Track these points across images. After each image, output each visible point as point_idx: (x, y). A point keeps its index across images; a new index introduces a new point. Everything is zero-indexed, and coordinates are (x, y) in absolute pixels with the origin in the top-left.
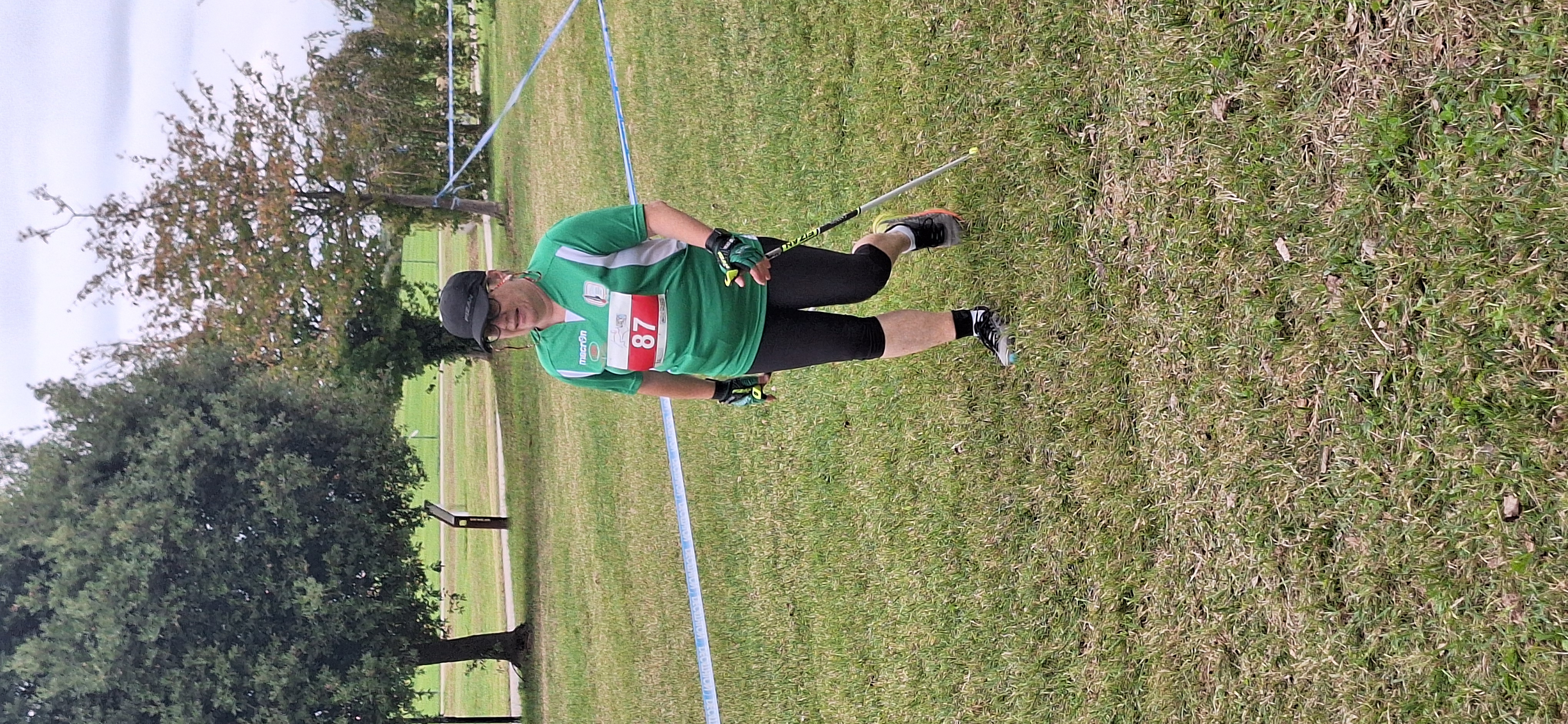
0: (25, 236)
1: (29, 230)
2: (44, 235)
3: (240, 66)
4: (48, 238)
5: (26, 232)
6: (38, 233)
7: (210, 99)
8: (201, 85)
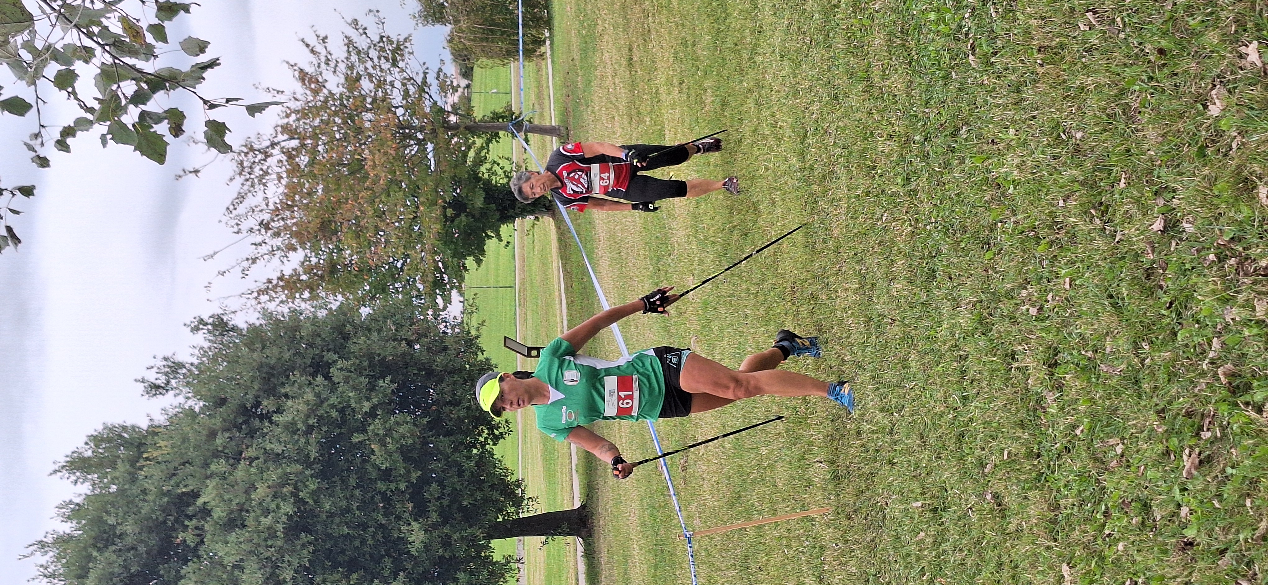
0: (180, 177)
1: (184, 170)
2: (196, 172)
3: (350, 21)
4: (198, 174)
5: (182, 173)
6: (191, 172)
7: (326, 48)
8: (318, 36)
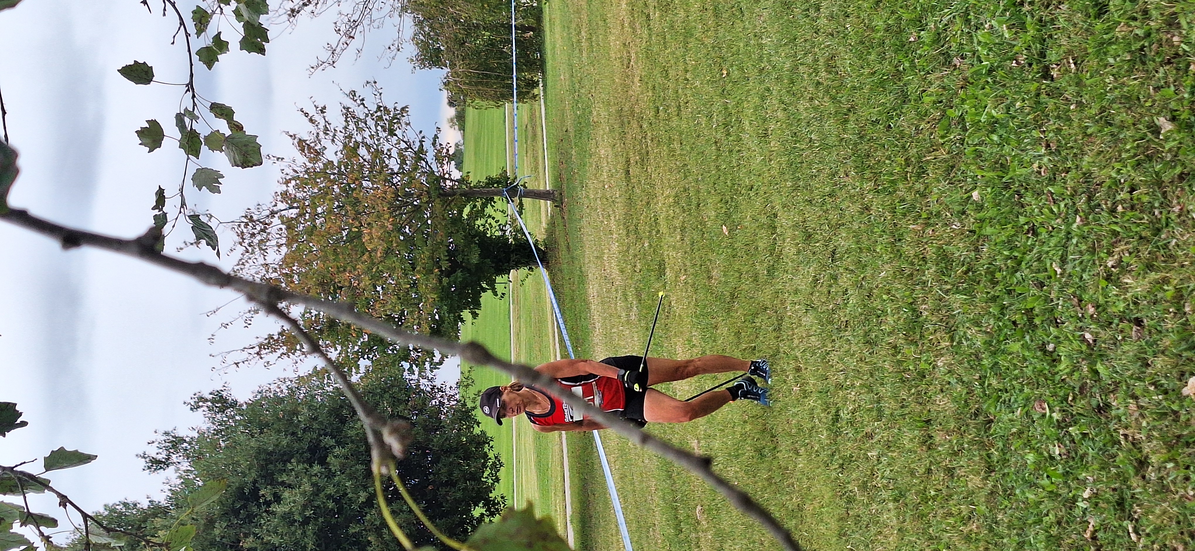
3: (348, 93)
7: (324, 117)
8: (317, 107)
